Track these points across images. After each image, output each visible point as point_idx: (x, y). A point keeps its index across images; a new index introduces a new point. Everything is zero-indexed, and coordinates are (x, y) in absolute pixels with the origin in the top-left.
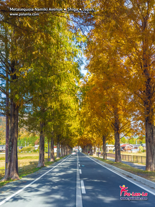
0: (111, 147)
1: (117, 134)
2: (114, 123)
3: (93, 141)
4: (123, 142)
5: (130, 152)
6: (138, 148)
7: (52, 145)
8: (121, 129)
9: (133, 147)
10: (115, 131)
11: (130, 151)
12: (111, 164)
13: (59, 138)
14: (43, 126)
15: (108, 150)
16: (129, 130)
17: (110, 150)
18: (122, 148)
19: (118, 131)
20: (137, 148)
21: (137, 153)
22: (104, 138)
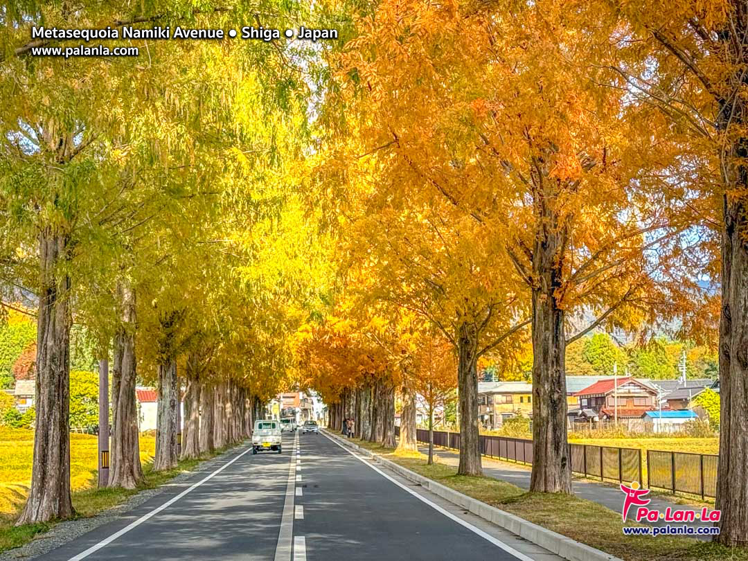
0: (516, 398)
1: (546, 313)
2: (530, 244)
3: (396, 359)
4: (598, 364)
5: (640, 429)
6: (692, 405)
7: (124, 383)
8: (574, 280)
9: (660, 396)
10: (537, 291)
11: (636, 425)
12: (507, 502)
13: (170, 335)
14: (56, 254)
15: (499, 419)
16: (626, 289)
17: (507, 419)
18: (589, 406)
19: (557, 295)
20: (686, 402)
21: (682, 436)
22: (464, 341)
